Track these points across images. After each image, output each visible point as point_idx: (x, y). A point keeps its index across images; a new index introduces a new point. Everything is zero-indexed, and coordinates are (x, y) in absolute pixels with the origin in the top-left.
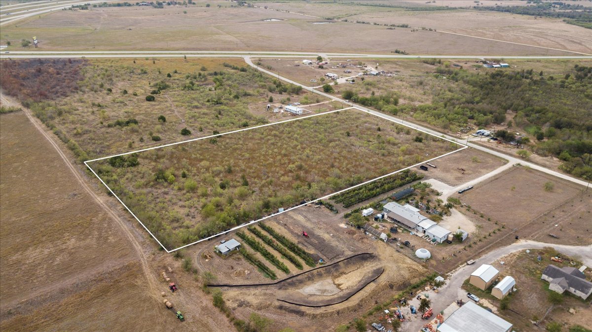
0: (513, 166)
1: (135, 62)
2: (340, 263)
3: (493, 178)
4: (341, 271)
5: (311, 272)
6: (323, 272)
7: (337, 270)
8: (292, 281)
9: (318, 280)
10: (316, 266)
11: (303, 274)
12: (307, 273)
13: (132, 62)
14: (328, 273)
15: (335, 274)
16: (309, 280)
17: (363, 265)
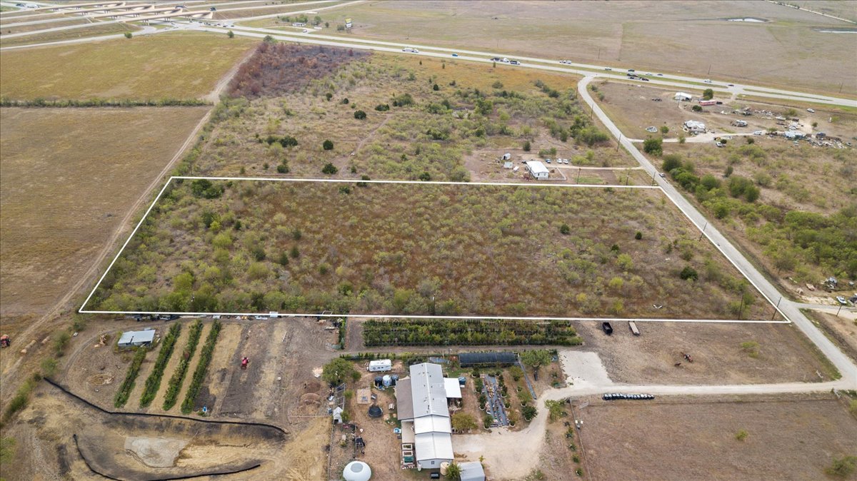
0: (832, 391)
1: (421, 63)
2: (224, 425)
3: (738, 399)
4: (215, 437)
5: (172, 419)
6: (187, 427)
7: (210, 433)
8: (133, 420)
9: (170, 435)
10: (189, 413)
11: (158, 417)
12: (162, 418)
13: (418, 62)
14: (193, 431)
15: (202, 438)
16: (157, 429)
17: (257, 443)
